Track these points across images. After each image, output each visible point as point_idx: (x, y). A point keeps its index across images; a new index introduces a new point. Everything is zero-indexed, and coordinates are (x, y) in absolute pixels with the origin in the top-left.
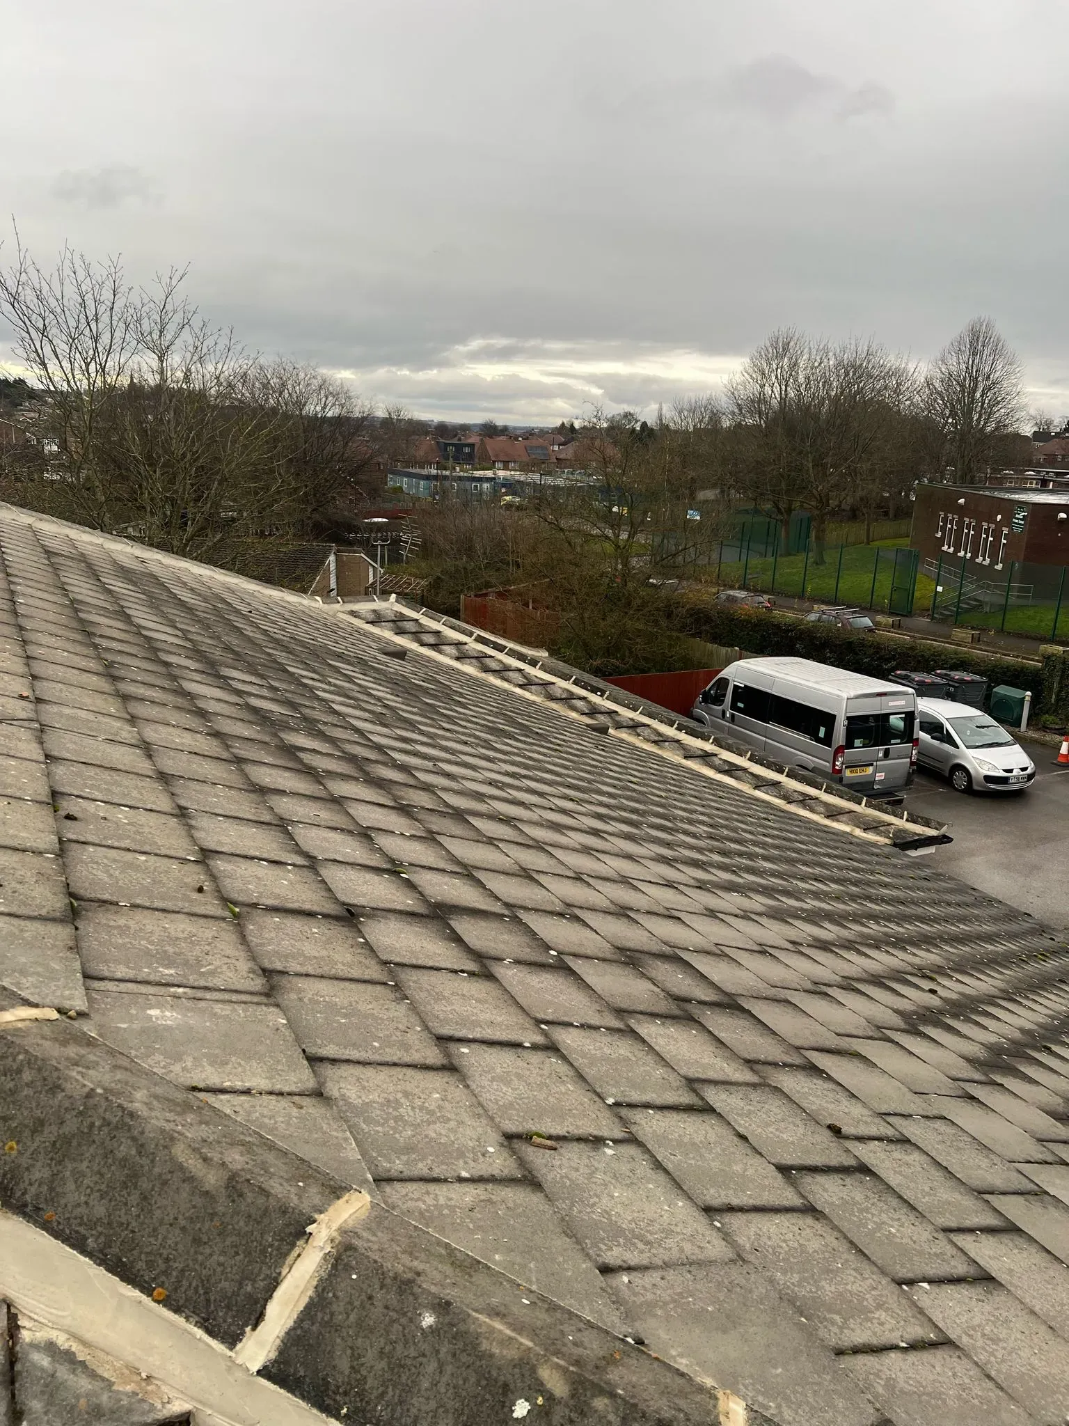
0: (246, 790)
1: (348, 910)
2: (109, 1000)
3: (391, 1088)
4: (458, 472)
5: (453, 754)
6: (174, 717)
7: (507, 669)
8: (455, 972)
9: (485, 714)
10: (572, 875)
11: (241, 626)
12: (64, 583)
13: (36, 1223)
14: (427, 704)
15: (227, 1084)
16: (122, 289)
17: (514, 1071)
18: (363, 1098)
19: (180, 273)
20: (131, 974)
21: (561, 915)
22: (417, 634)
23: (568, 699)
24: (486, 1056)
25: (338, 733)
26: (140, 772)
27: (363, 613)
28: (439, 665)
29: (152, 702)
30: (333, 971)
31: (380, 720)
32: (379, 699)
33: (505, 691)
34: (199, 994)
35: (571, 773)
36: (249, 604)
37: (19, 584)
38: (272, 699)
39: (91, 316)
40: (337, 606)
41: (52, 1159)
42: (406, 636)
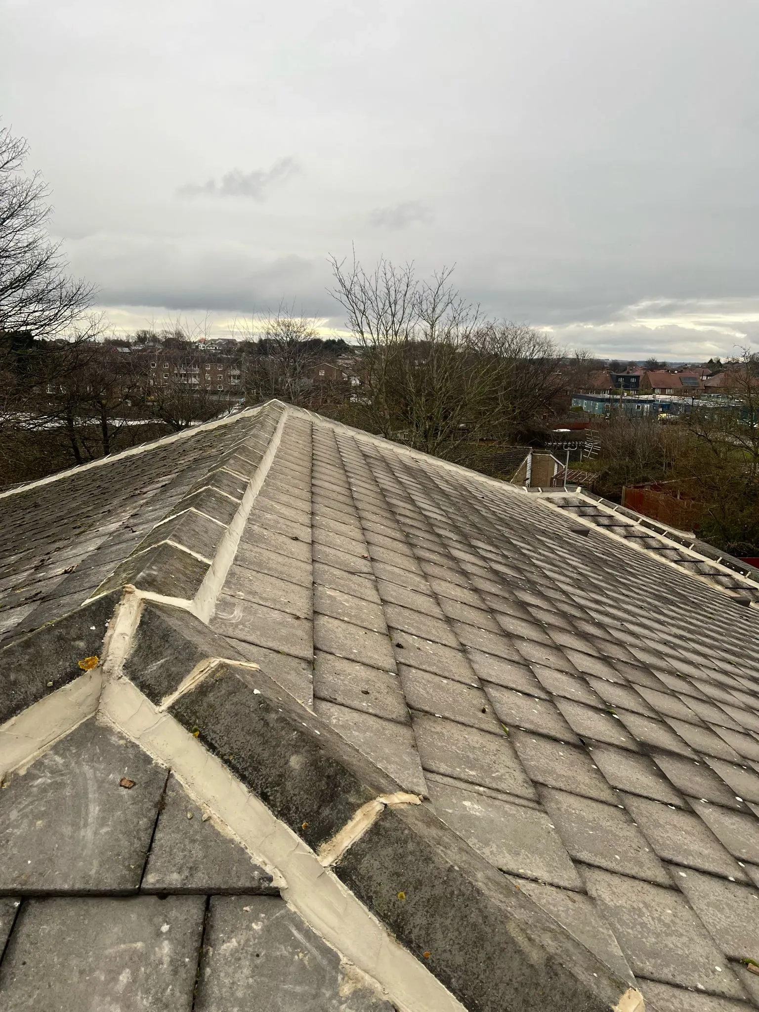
0: (500, 635)
1: (582, 741)
2: (438, 789)
3: (634, 898)
4: (626, 396)
5: (633, 616)
6: (449, 575)
7: (665, 547)
8: (666, 804)
9: (651, 583)
10: (742, 730)
11: (479, 508)
12: (376, 477)
13: (418, 956)
14: (608, 573)
15: (521, 871)
16: (413, 283)
17: (725, 900)
18: (615, 902)
19: (450, 269)
20: (449, 771)
21: (739, 766)
22: (596, 517)
23: (715, 575)
24: (700, 882)
25: (551, 593)
26: (435, 615)
27: (556, 500)
28: (611, 541)
29: (435, 564)
30: (578, 790)
31: (577, 584)
32: (574, 567)
33: (663, 565)
34: (494, 794)
35: (725, 639)
36: (481, 492)
37: (352, 478)
38: (505, 565)
39: (392, 301)
40: (538, 494)
41: (427, 912)
42: (587, 518)
